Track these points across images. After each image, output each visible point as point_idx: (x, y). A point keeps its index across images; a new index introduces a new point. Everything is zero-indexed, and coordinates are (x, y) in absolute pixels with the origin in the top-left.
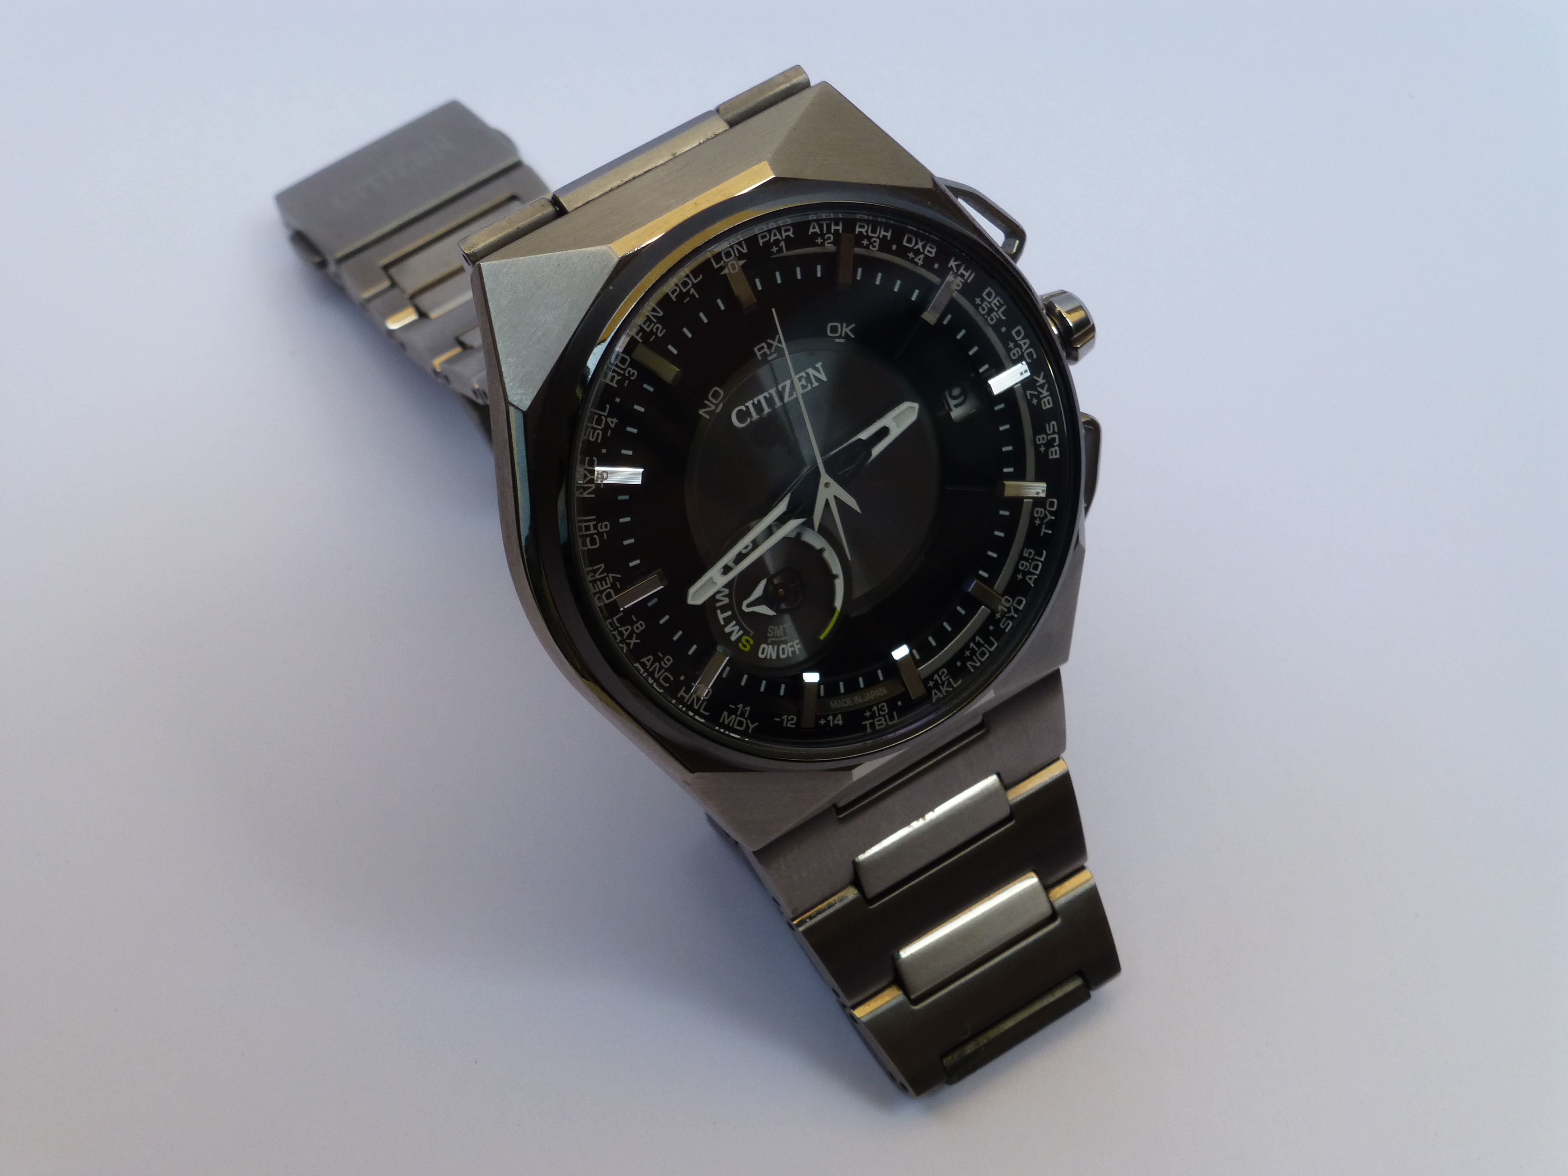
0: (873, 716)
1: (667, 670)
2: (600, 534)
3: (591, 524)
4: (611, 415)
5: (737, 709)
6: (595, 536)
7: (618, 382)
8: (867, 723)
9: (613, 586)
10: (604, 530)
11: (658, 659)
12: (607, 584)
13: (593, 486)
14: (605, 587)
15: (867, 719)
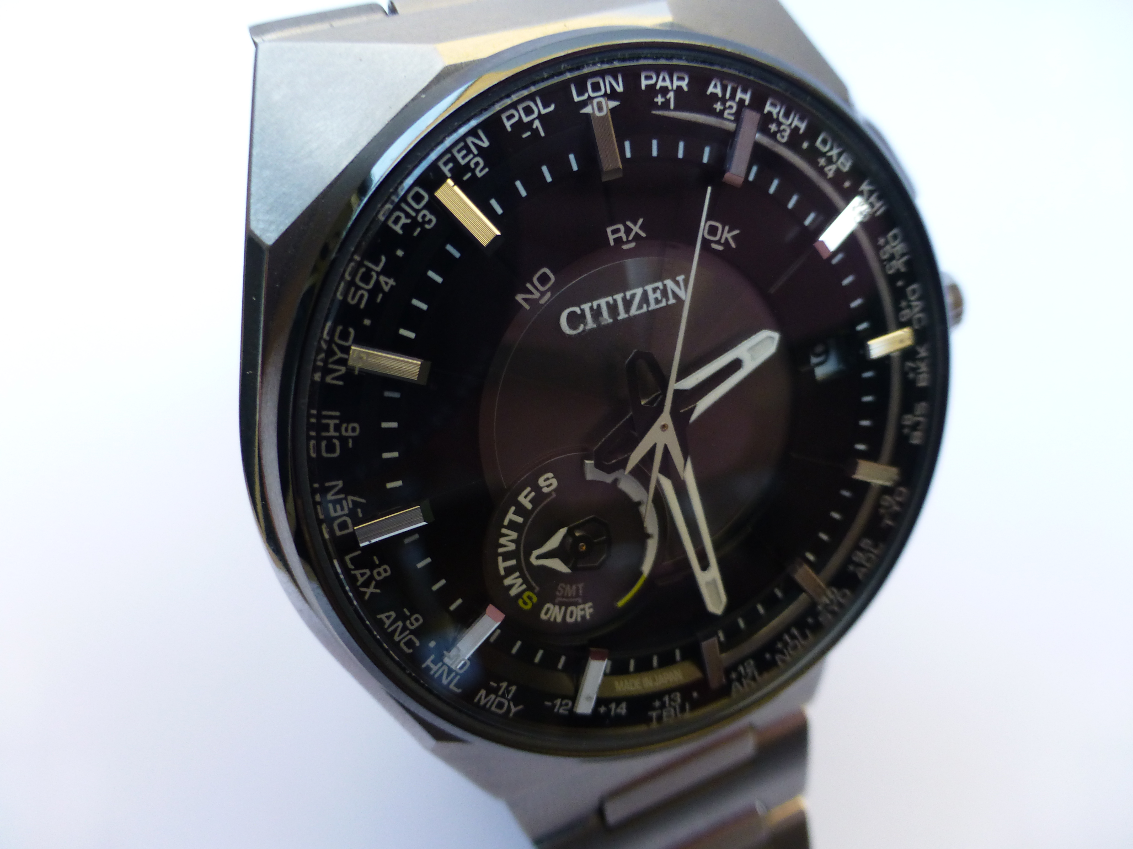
0: (663, 706)
1: (412, 632)
2: (343, 440)
3: (332, 423)
4: (384, 272)
5: (499, 688)
6: (336, 442)
7: (404, 227)
8: (654, 714)
9: (352, 514)
10: (350, 434)
11: (401, 617)
12: (342, 509)
13: (343, 369)
14: (340, 513)
15: (654, 709)
